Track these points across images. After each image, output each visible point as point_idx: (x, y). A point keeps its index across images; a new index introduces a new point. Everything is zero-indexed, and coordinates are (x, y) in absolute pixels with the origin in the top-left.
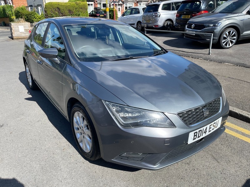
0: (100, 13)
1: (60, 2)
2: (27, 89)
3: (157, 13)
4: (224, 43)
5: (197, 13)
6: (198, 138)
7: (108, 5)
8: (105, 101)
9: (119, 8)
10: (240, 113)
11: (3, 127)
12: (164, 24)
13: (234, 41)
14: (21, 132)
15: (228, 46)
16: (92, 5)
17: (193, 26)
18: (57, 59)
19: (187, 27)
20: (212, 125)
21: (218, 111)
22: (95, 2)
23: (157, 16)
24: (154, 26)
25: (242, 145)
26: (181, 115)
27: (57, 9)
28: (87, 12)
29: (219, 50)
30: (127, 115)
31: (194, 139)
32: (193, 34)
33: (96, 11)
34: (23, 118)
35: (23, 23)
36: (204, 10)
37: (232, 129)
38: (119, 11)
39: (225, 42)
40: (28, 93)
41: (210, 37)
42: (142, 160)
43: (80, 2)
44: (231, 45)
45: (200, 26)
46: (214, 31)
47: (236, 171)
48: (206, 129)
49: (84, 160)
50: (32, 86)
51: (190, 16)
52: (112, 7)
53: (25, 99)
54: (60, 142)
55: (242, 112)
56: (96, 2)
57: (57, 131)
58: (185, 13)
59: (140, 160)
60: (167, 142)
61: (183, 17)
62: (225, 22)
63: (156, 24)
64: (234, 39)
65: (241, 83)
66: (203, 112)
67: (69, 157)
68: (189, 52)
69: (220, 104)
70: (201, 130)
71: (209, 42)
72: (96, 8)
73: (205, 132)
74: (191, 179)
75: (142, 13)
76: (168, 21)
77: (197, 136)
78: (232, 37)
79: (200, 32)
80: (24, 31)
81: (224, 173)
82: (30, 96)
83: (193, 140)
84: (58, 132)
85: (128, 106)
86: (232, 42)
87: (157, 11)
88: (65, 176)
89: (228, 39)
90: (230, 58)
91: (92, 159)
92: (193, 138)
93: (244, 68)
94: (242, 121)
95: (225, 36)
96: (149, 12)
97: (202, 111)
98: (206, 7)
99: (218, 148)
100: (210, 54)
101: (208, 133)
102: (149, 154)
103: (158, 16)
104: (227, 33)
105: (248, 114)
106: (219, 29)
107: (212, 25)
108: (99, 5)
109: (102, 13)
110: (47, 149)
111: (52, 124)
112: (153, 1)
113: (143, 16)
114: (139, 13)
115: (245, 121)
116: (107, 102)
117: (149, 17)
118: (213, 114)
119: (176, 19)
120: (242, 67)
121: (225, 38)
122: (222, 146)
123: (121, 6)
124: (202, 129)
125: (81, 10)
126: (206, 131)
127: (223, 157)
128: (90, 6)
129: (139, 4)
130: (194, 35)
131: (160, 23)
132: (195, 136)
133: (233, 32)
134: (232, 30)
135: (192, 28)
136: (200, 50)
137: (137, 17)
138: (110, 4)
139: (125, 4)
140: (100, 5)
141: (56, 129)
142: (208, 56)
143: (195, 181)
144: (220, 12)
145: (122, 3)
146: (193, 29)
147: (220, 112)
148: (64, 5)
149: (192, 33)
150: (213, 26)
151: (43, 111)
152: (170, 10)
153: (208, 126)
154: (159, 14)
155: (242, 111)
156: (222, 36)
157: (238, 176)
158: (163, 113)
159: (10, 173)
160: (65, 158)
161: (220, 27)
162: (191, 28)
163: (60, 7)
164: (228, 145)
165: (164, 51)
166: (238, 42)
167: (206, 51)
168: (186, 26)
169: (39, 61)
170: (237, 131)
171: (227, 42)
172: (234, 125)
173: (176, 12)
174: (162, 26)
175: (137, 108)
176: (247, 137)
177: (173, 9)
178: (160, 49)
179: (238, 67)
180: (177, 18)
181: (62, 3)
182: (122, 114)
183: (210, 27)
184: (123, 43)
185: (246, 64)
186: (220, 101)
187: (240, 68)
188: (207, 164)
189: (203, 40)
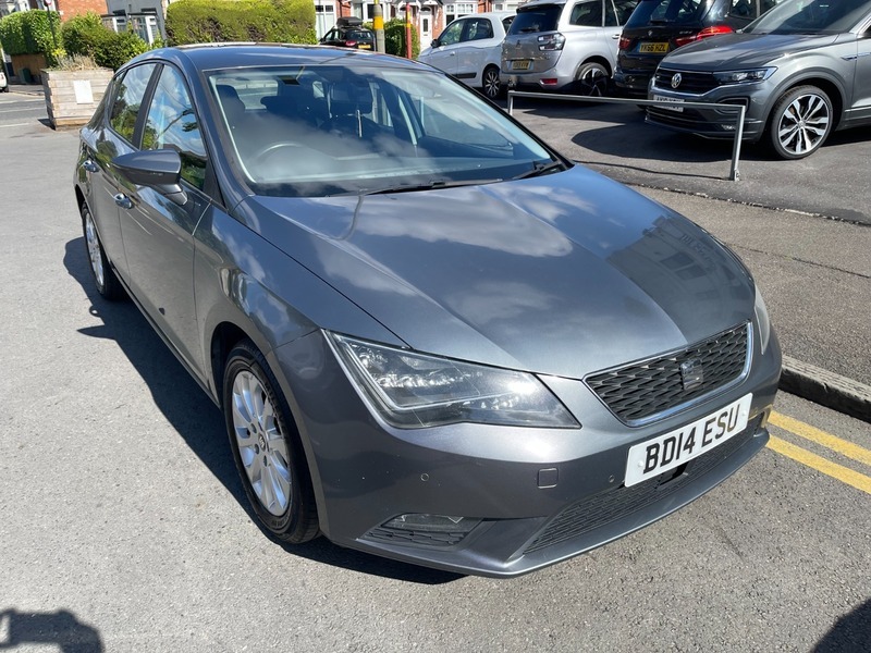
0: (356, 37)
2: (90, 297)
3: (552, 36)
4: (784, 138)
5: (692, 35)
6: (662, 465)
7: (387, 10)
8: (332, 331)
9: (426, 21)
10: (829, 384)
12: (577, 76)
13: (821, 132)
14: (58, 442)
15: (799, 151)
16: (329, 8)
17: (676, 78)
18: (177, 187)
19: (657, 84)
20: (714, 420)
21: (739, 372)
22: (339, 1)
23: (553, 46)
24: (544, 80)
25: (828, 497)
26: (600, 383)
27: (208, 25)
28: (313, 36)
29: (766, 163)
30: (409, 384)
31: (647, 469)
32: (676, 109)
33: (344, 31)
34: (66, 397)
35: (90, 73)
36: (717, 24)
37: (796, 440)
38: (426, 29)
39: (788, 135)
40: (91, 310)
41: (734, 119)
42: (463, 540)
44: (809, 147)
45: (700, 80)
46: (749, 98)
47: (803, 588)
48: (692, 435)
49: (268, 542)
50: (104, 287)
51: (667, 45)
52: (400, 16)
53: (82, 331)
54: (188, 480)
55: (836, 380)
57: (181, 441)
58: (650, 33)
59: (456, 543)
60: (550, 477)
61: (642, 49)
62: (788, 65)
63: (548, 74)
64: (820, 126)
65: (838, 281)
66: (680, 373)
67: (216, 529)
68: (662, 169)
69: (745, 347)
70: (673, 439)
71: (732, 136)
72: (343, 22)
73: (689, 446)
74: (638, 611)
75: (501, 34)
76: (593, 64)
77: (660, 460)
78: (814, 117)
79: (702, 100)
80: (92, 101)
81: (760, 591)
82: (99, 322)
83: (645, 472)
84: (185, 445)
85: (411, 350)
86: (813, 136)
87: (553, 26)
88: (196, 595)
89: (801, 128)
90: (806, 190)
91: (293, 538)
92: (643, 464)
93: (852, 226)
94: (837, 414)
95: (789, 114)
96: (526, 31)
97: (677, 370)
98: (724, 12)
99: (741, 506)
100: (736, 179)
101: (698, 450)
102: (485, 520)
103: (558, 45)
104: (797, 106)
105: (858, 389)
106: (766, 88)
107: (744, 76)
108: (355, 8)
109: (364, 37)
110: (140, 504)
111: (164, 419)
113: (505, 46)
114: (490, 34)
115: (846, 413)
116: (338, 337)
117: (526, 48)
118: (717, 383)
119: (619, 55)
120: (847, 224)
121: (788, 122)
122: (759, 499)
123: (433, 14)
124: (676, 434)
125: (291, 26)
126: (693, 444)
127: (758, 535)
128: (325, 12)
129: (494, 6)
130: (681, 110)
131: (565, 70)
132: (649, 457)
133: (817, 101)
134: (813, 93)
135: (674, 85)
136: (701, 165)
137: (484, 51)
138: (392, 8)
139: (445, 7)
140: (359, 10)
141: (176, 433)
142: (725, 186)
145: (435, 3)
146: (678, 89)
147: (744, 374)
148: (232, 11)
149: (674, 105)
150: (747, 78)
151: (137, 372)
152: (600, 25)
153: (700, 424)
154: (562, 39)
155: (836, 375)
156: (778, 116)
157: (809, 605)
158: (534, 374)
159: (6, 584)
160: (201, 536)
161: (771, 83)
162: (670, 88)
163: (219, 17)
164: (779, 494)
165: (560, 162)
166: (836, 137)
167: (723, 169)
168: (654, 79)
169: (122, 196)
170: (815, 448)
171: (796, 137)
172: (807, 426)
173: (619, 30)
174: (571, 80)
175: (442, 357)
176: (849, 467)
177: (610, 23)
178: (548, 157)
179: (832, 223)
180: (624, 53)
181: (225, 3)
182: (390, 380)
183: (737, 82)
184: (420, 136)
185: (860, 214)
186: (746, 336)
187: (841, 225)
188: (701, 560)
189: (711, 127)
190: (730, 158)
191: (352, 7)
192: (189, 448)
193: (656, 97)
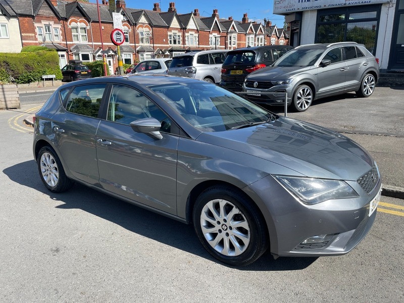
0: (79, 69)
1: (8, 52)
3: (191, 68)
4: (298, 104)
5: (252, 67)
7: (91, 57)
9: (110, 61)
11: (61, 252)
13: (310, 101)
14: (100, 252)
15: (303, 109)
16: (63, 56)
17: (256, 84)
19: (246, 86)
22: (67, 52)
23: (191, 72)
25: (393, 219)
26: (359, 182)
27: (3, 64)
28: (59, 68)
32: (257, 95)
33: (73, 66)
34: (83, 234)
36: (260, 63)
38: (110, 65)
39: (300, 103)
40: (51, 198)
41: (283, 98)
42: (327, 244)
43: (45, 52)
44: (307, 107)
45: (264, 84)
46: (285, 90)
51: (242, 71)
52: (97, 59)
53: (58, 207)
54: (174, 254)
56: (71, 51)
58: (235, 67)
59: (324, 245)
60: (357, 214)
61: (232, 73)
62: (295, 79)
64: (309, 99)
67: (205, 269)
71: (281, 104)
72: (71, 62)
74: (371, 262)
75: (165, 68)
76: (208, 79)
78: (306, 96)
79: (268, 91)
82: (62, 203)
85: (307, 177)
86: (307, 103)
87: (191, 64)
88: (222, 291)
89: (303, 101)
92: (372, 208)
95: (299, 96)
96: (179, 66)
98: (261, 59)
102: (335, 234)
103: (194, 72)
104: (302, 92)
107: (282, 82)
109: (84, 69)
110: (165, 267)
111: (139, 235)
112: (162, 51)
113: (169, 73)
116: (277, 176)
119: (222, 76)
121: (299, 98)
123: (113, 58)
125: (47, 64)
127: (384, 234)
128: (60, 58)
129: (140, 55)
130: (260, 95)
132: (372, 206)
133: (307, 90)
134: (306, 87)
138: (94, 56)
140: (77, 57)
143: (376, 264)
144: (279, 66)
145: (113, 54)
146: (257, 88)
148: (15, 58)
152: (208, 64)
154: (195, 69)
156: (295, 96)
158: (344, 181)
161: (292, 85)
162: (254, 87)
163: (8, 60)
166: (315, 103)
168: (245, 84)
169: (101, 140)
171: (302, 103)
177: (212, 63)
180: (223, 74)
181: (12, 54)
183: (279, 84)
188: (375, 244)
189: (272, 101)
190: (284, 112)
191: (74, 56)
192: (162, 243)
193: (248, 91)
